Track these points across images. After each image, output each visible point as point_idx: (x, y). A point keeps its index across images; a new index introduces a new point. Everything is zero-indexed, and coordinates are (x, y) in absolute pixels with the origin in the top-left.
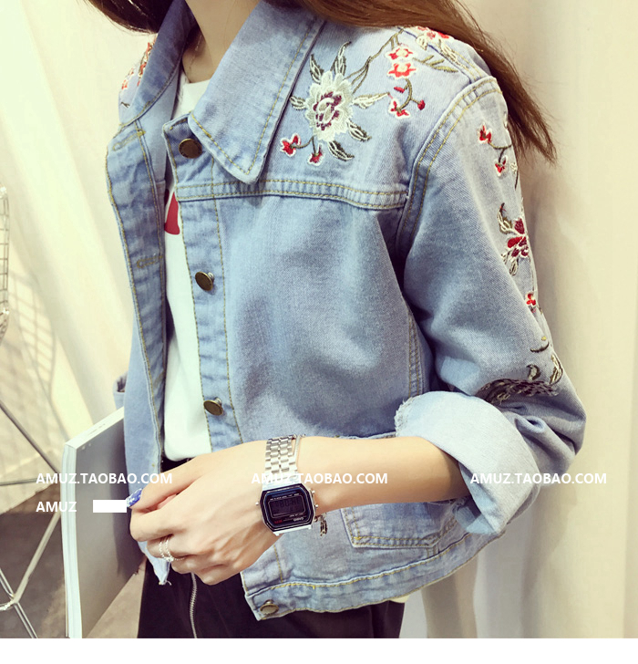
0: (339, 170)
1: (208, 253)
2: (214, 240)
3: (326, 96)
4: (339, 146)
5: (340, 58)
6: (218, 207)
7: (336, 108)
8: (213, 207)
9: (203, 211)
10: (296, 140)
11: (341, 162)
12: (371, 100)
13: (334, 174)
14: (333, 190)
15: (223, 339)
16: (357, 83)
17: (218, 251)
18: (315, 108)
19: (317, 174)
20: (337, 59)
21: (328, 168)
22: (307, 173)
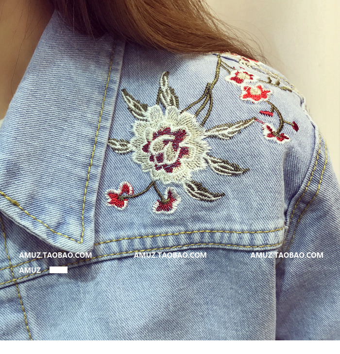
0: (202, 213)
3: (161, 133)
5: (164, 89)
8: (15, 295)
10: (125, 189)
11: (206, 204)
18: (146, 148)
20: (160, 91)
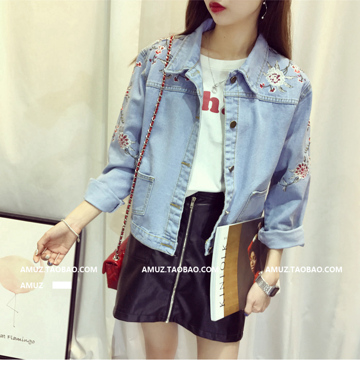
1: (234, 115)
2: (236, 111)
3: (274, 74)
4: (281, 88)
5: (277, 64)
6: (239, 100)
7: (279, 78)
8: (237, 100)
9: (234, 100)
10: (263, 84)
11: (282, 93)
12: (292, 78)
13: (279, 96)
14: (277, 100)
15: (234, 145)
16: (285, 73)
17: (237, 115)
19: (272, 95)
21: (277, 94)
22: (269, 94)
